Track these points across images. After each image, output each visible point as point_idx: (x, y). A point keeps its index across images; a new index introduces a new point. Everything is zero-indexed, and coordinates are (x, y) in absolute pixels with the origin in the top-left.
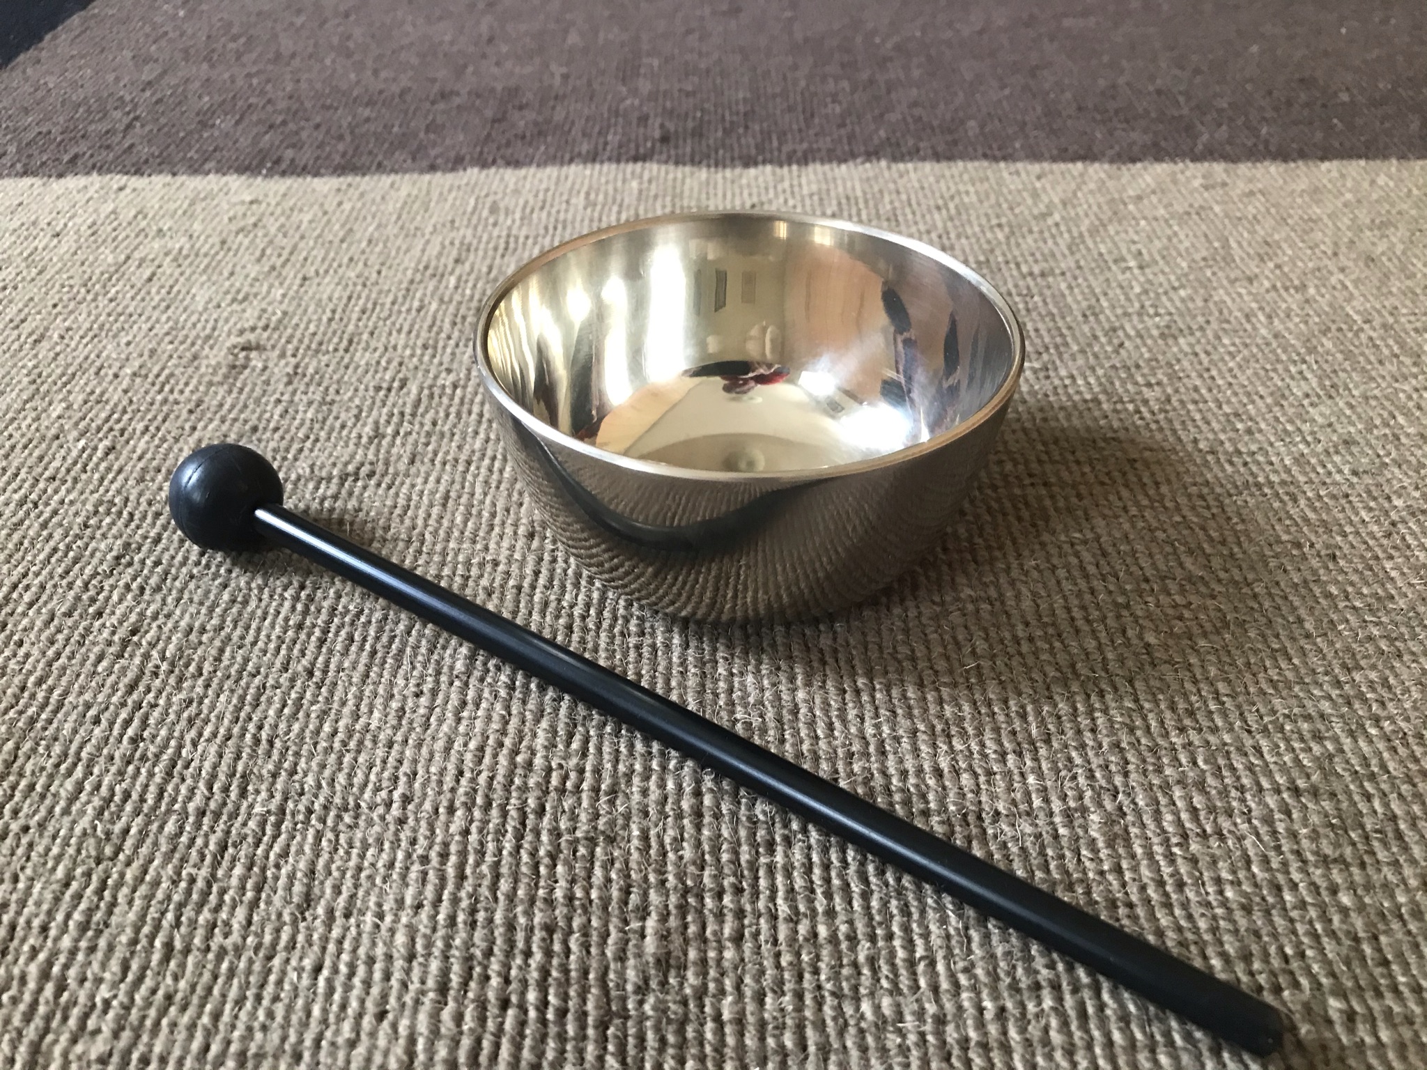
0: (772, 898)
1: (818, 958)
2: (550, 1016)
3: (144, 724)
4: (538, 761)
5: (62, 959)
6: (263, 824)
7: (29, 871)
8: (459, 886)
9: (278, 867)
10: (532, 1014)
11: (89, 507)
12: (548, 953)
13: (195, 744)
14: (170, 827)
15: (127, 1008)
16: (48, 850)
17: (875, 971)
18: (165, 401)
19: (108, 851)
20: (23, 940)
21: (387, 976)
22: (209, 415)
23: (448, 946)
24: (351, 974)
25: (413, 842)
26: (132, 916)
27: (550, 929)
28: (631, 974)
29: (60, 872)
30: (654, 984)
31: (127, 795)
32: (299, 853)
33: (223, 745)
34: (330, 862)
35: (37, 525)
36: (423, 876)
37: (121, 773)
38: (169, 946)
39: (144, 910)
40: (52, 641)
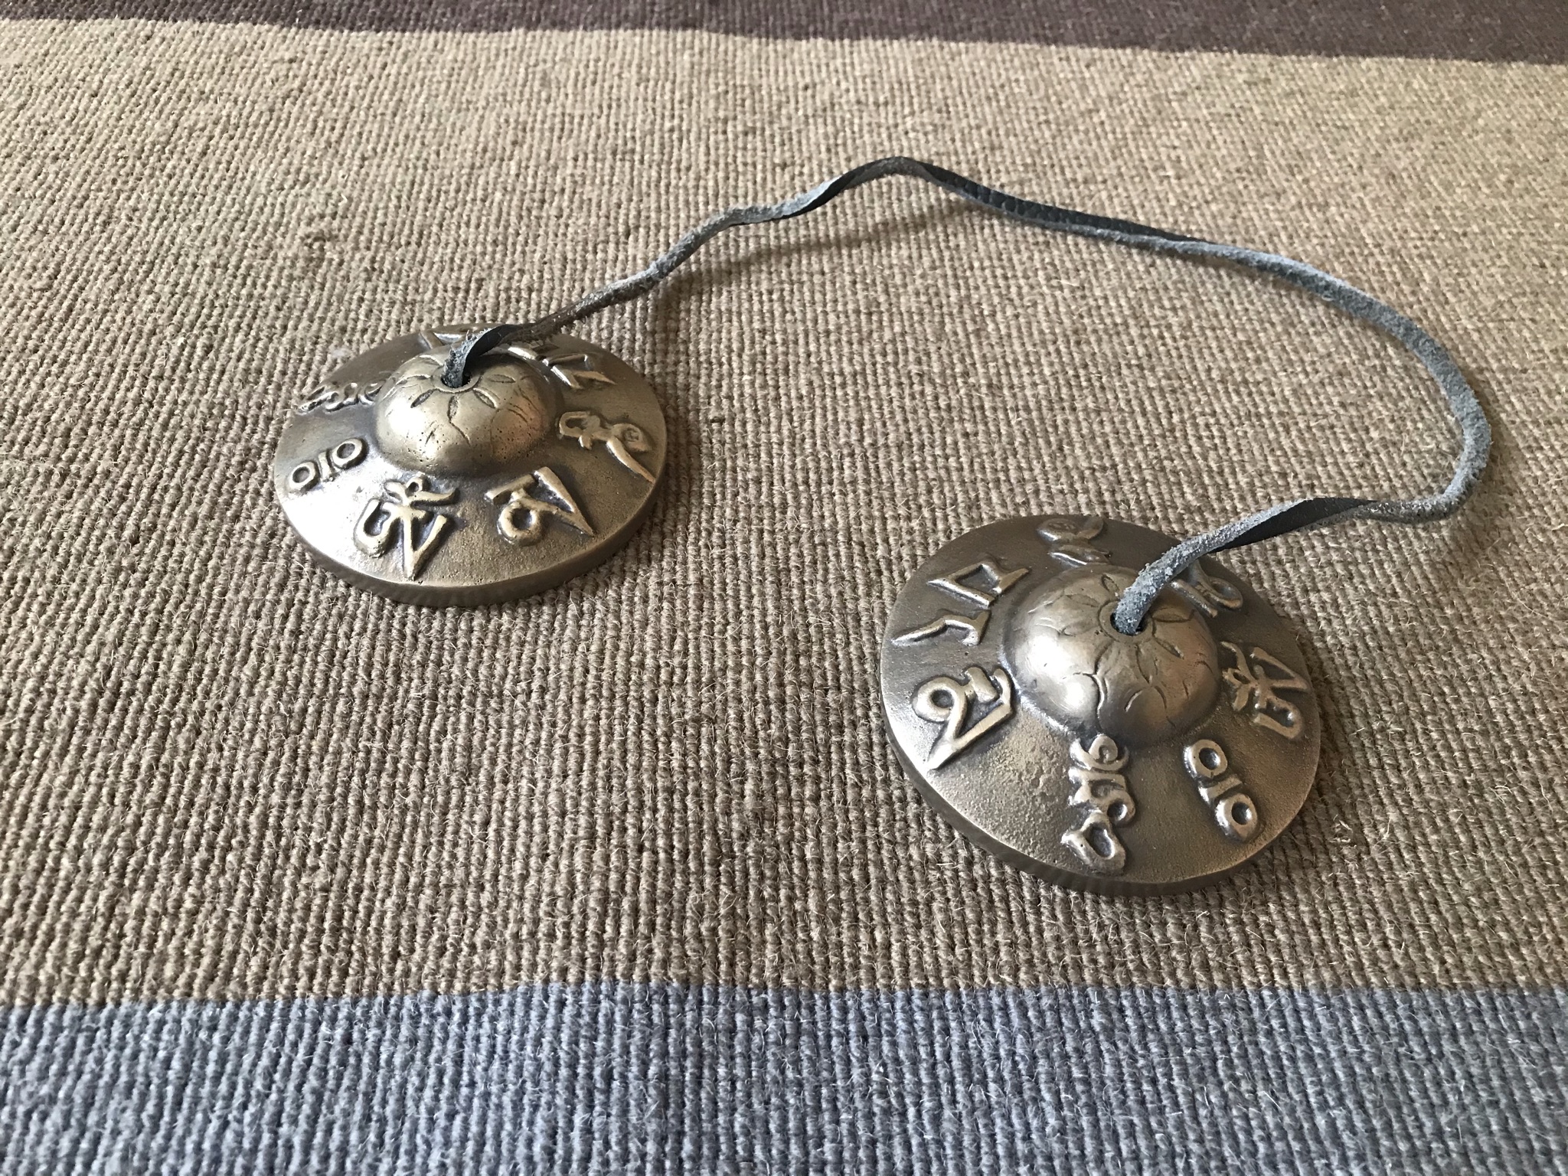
0: (842, 769)
1: (877, 815)
2: (676, 856)
3: (300, 617)
4: (649, 662)
5: (275, 812)
6: (420, 705)
7: (230, 742)
8: (595, 760)
9: (439, 741)
10: (662, 856)
11: (203, 408)
12: (671, 809)
13: (348, 637)
14: (341, 707)
15: (336, 850)
16: (242, 725)
17: (920, 824)
18: (250, 296)
19: (293, 726)
20: (239, 797)
21: (545, 829)
22: (296, 313)
23: (592, 805)
24: (515, 827)
25: (554, 725)
26: (324, 779)
27: (670, 791)
28: (735, 825)
29: (257, 743)
30: (754, 833)
31: (298, 681)
32: (455, 731)
33: (373, 639)
34: (484, 739)
35: (157, 426)
36: (566, 752)
37: (289, 661)
38: (360, 802)
39: (334, 775)
40: (200, 543)
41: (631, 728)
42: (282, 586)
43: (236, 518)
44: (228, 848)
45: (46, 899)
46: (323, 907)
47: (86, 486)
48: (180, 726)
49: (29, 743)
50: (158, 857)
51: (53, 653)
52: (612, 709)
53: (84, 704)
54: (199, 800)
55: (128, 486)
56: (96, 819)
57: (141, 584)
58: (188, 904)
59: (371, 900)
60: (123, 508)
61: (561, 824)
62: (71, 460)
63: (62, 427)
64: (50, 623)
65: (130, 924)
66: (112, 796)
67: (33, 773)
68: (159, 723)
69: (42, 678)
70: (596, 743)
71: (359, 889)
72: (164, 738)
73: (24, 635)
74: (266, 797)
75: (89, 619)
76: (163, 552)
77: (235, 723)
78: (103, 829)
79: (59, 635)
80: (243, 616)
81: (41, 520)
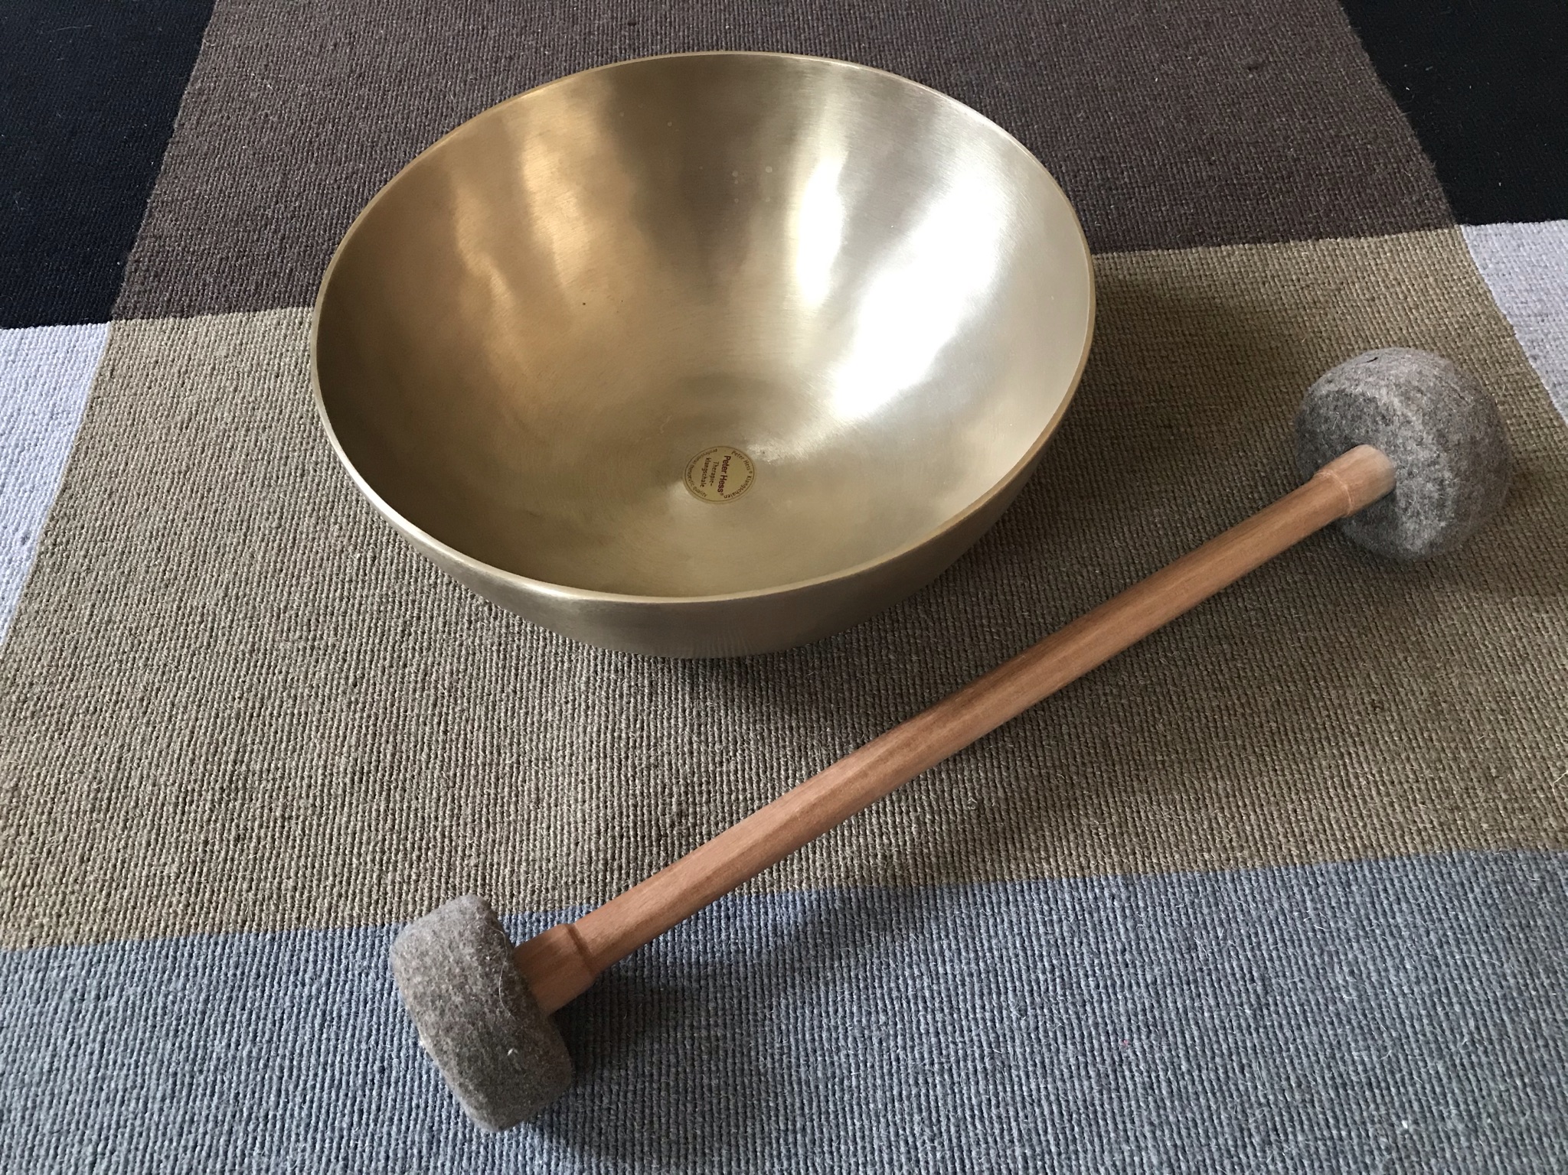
2: (639, 839)
3: (446, 723)
4: (624, 735)
5: (448, 829)
6: (511, 767)
7: (421, 795)
8: (598, 791)
9: (522, 787)
10: (632, 839)
11: (377, 598)
12: (635, 816)
13: (472, 733)
14: (473, 772)
15: (479, 846)
16: (426, 785)
19: (451, 784)
20: (429, 823)
21: (577, 829)
23: (598, 817)
24: (562, 829)
25: (577, 774)
26: (469, 811)
27: (635, 806)
29: (435, 794)
30: (677, 823)
31: (450, 758)
32: (530, 780)
34: (544, 783)
35: (355, 613)
36: (584, 789)
37: (444, 748)
38: (488, 821)
39: (473, 808)
40: (389, 682)
41: (615, 773)
42: (435, 705)
43: (405, 666)
44: (428, 849)
45: (349, 878)
46: (476, 875)
47: (325, 654)
48: (396, 788)
49: (326, 802)
50: (396, 855)
51: (327, 753)
52: (605, 764)
53: (347, 780)
54: (411, 826)
55: (346, 652)
56: (365, 838)
57: (363, 710)
58: (414, 877)
59: (498, 870)
60: (346, 666)
61: (584, 827)
62: (314, 640)
63: (305, 620)
64: (323, 737)
65: (389, 888)
66: (370, 826)
67: (331, 816)
68: (386, 787)
69: (325, 767)
70: (598, 782)
71: (492, 865)
72: (389, 795)
73: (312, 744)
74: (443, 821)
75: (341, 732)
76: (371, 690)
77: (422, 784)
78: (368, 843)
79: (329, 743)
80: (418, 724)
81: (306, 677)
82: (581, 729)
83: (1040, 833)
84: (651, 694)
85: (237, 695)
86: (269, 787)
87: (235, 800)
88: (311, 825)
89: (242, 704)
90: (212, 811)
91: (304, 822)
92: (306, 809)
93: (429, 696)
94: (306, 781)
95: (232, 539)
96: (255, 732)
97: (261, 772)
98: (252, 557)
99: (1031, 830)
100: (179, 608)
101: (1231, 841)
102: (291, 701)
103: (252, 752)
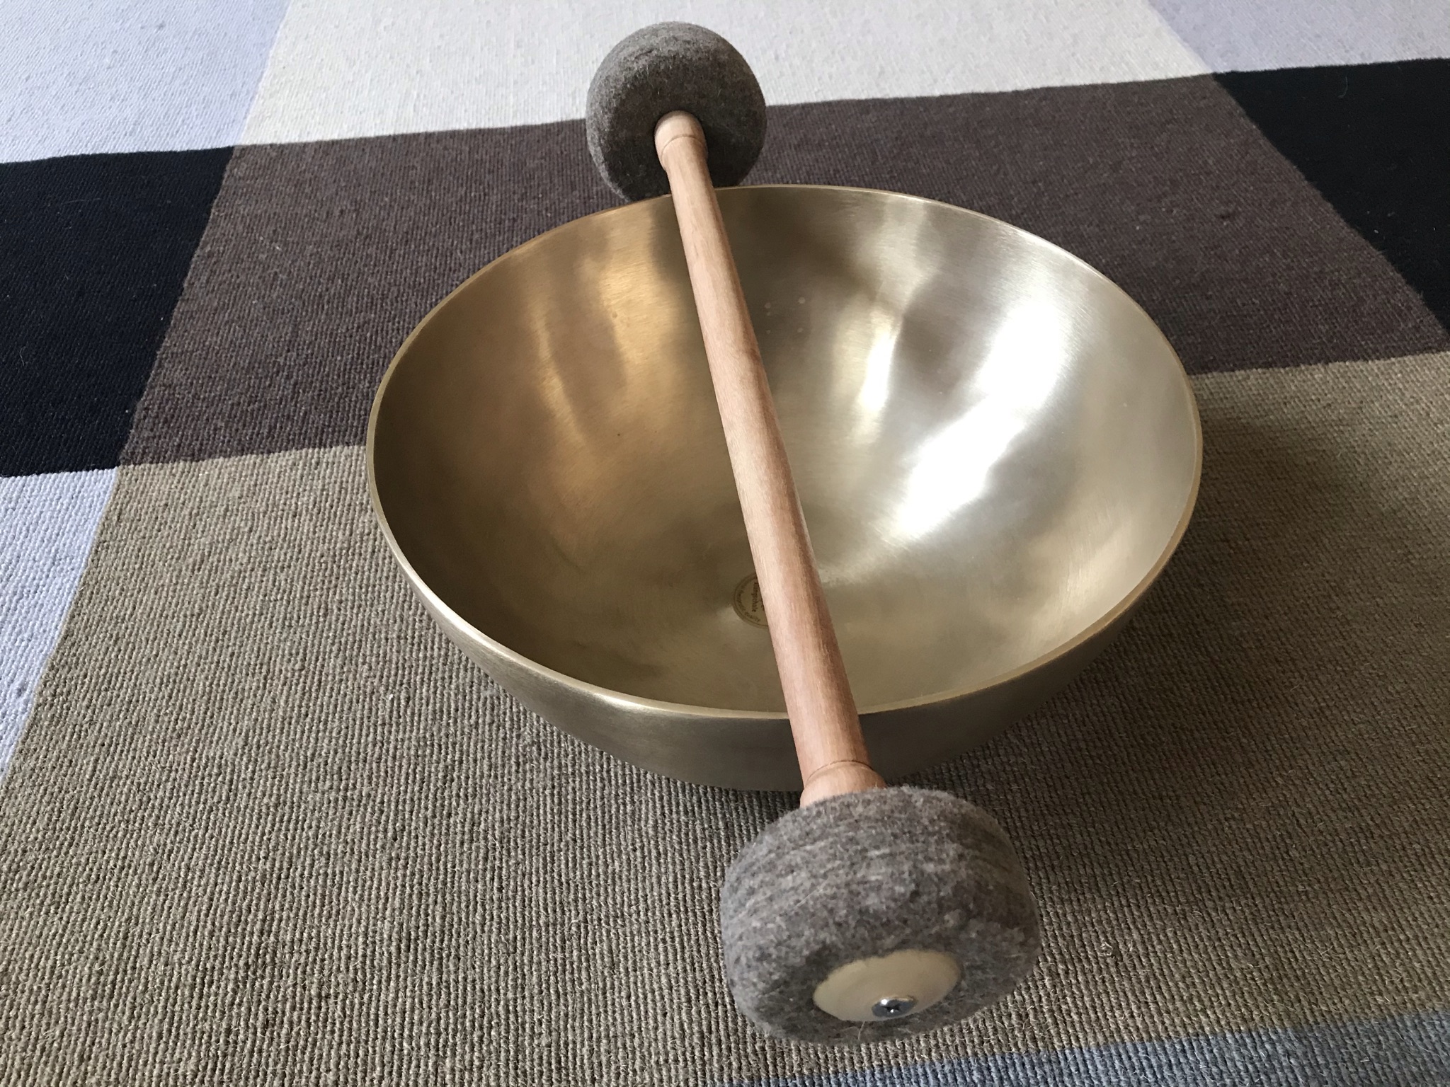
3: (500, 878)
4: (704, 885)
5: (512, 1003)
6: (578, 927)
7: (478, 963)
8: (683, 952)
9: (593, 949)
11: (414, 742)
13: (530, 888)
14: (535, 934)
15: (549, 1021)
16: (483, 951)
18: (425, 657)
19: (511, 950)
20: (490, 997)
21: (662, 998)
23: (686, 982)
24: (645, 998)
25: (656, 932)
26: (535, 980)
29: (494, 962)
31: (508, 919)
32: (601, 941)
33: (545, 887)
34: (618, 945)
35: (390, 759)
36: (666, 950)
37: (500, 908)
38: (557, 992)
39: (539, 977)
40: (433, 834)
41: (700, 930)
42: (486, 859)
43: (449, 815)
44: (491, 1027)
45: (400, 1068)
46: (549, 1056)
47: (359, 806)
48: (449, 956)
49: (369, 976)
50: (454, 1037)
51: (368, 918)
52: (687, 919)
53: (393, 949)
54: (469, 999)
55: (382, 802)
56: (416, 1018)
57: (405, 867)
58: (477, 1063)
59: (574, 1049)
60: (383, 818)
61: (670, 994)
62: (346, 790)
63: (336, 768)
64: (361, 899)
65: (448, 1077)
66: (421, 1003)
67: (375, 993)
68: (437, 956)
69: (366, 935)
70: (682, 941)
71: (566, 1044)
72: (441, 964)
73: (349, 909)
74: (505, 994)
75: (382, 894)
76: (413, 844)
77: (478, 951)
78: (421, 1023)
79: (369, 906)
80: (468, 881)
81: (339, 832)
82: (654, 880)
83: (1188, 980)
84: (727, 837)
85: (262, 854)
86: (302, 960)
87: (263, 977)
88: (352, 1003)
89: (268, 865)
90: (235, 992)
91: (344, 1001)
92: (346, 985)
93: (478, 847)
94: (344, 952)
95: (252, 683)
96: (284, 896)
97: (293, 942)
98: (274, 701)
99: (1177, 976)
100: (193, 760)
101: (1402, 981)
102: (323, 860)
103: (280, 920)
